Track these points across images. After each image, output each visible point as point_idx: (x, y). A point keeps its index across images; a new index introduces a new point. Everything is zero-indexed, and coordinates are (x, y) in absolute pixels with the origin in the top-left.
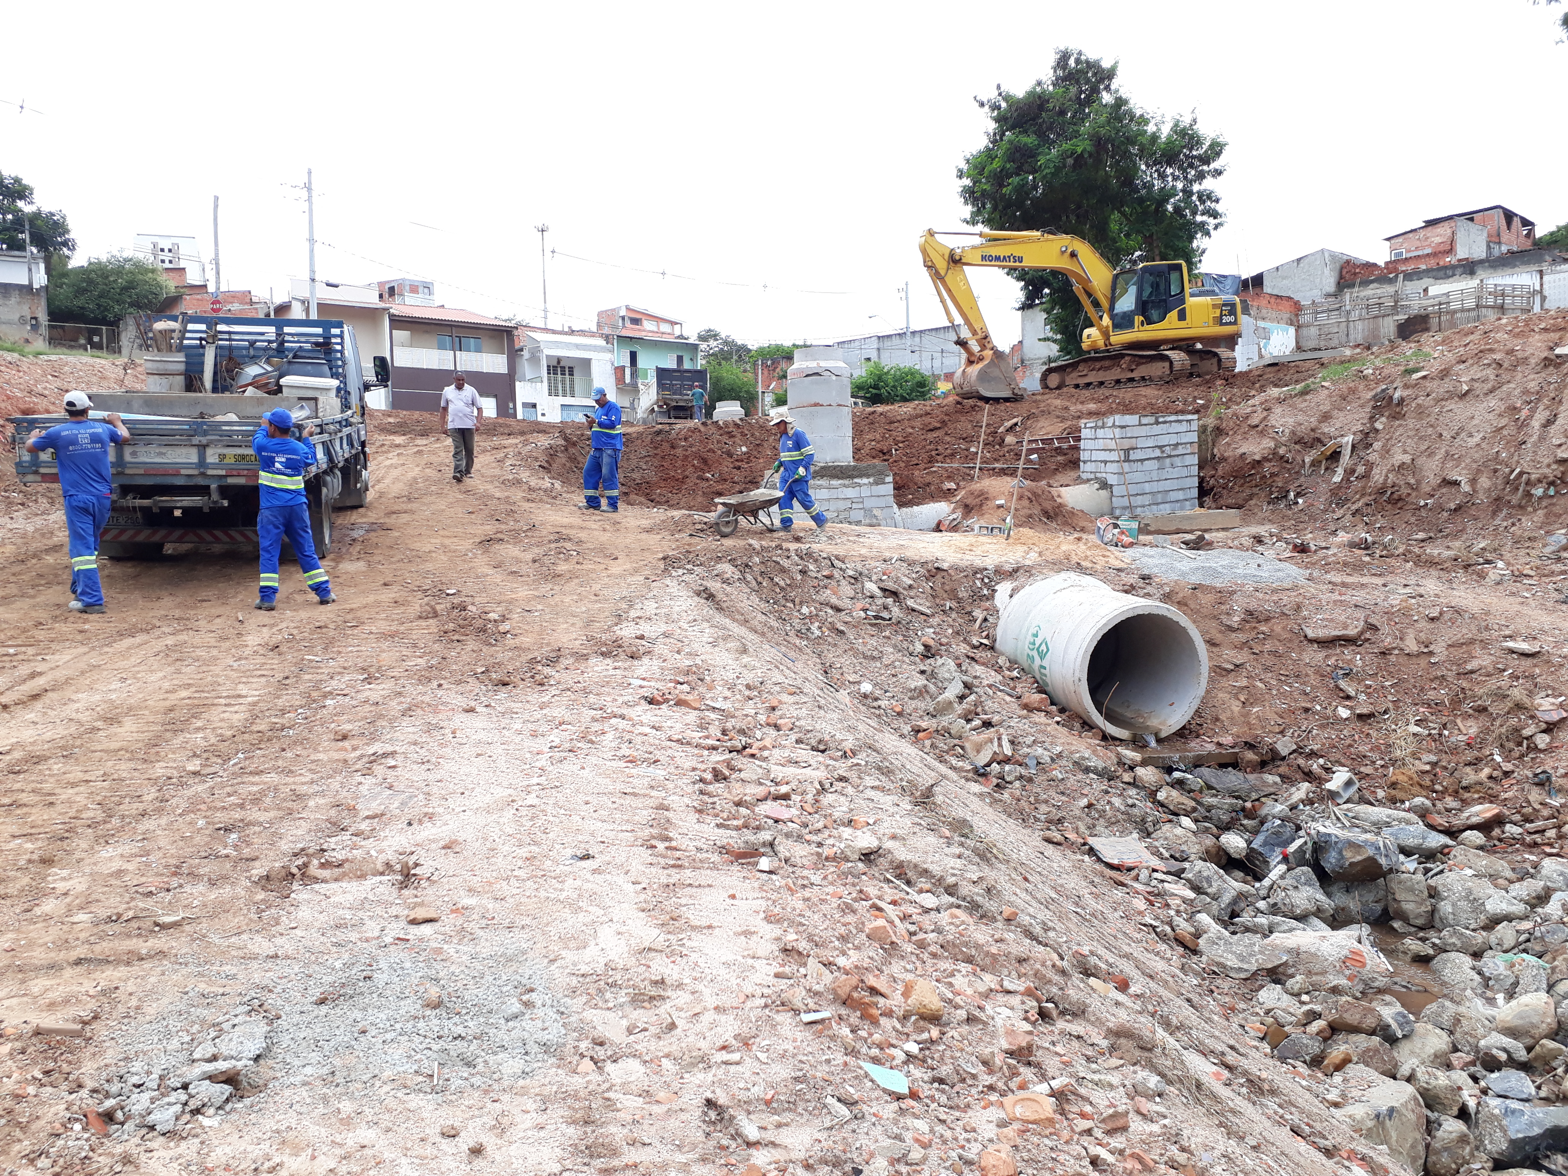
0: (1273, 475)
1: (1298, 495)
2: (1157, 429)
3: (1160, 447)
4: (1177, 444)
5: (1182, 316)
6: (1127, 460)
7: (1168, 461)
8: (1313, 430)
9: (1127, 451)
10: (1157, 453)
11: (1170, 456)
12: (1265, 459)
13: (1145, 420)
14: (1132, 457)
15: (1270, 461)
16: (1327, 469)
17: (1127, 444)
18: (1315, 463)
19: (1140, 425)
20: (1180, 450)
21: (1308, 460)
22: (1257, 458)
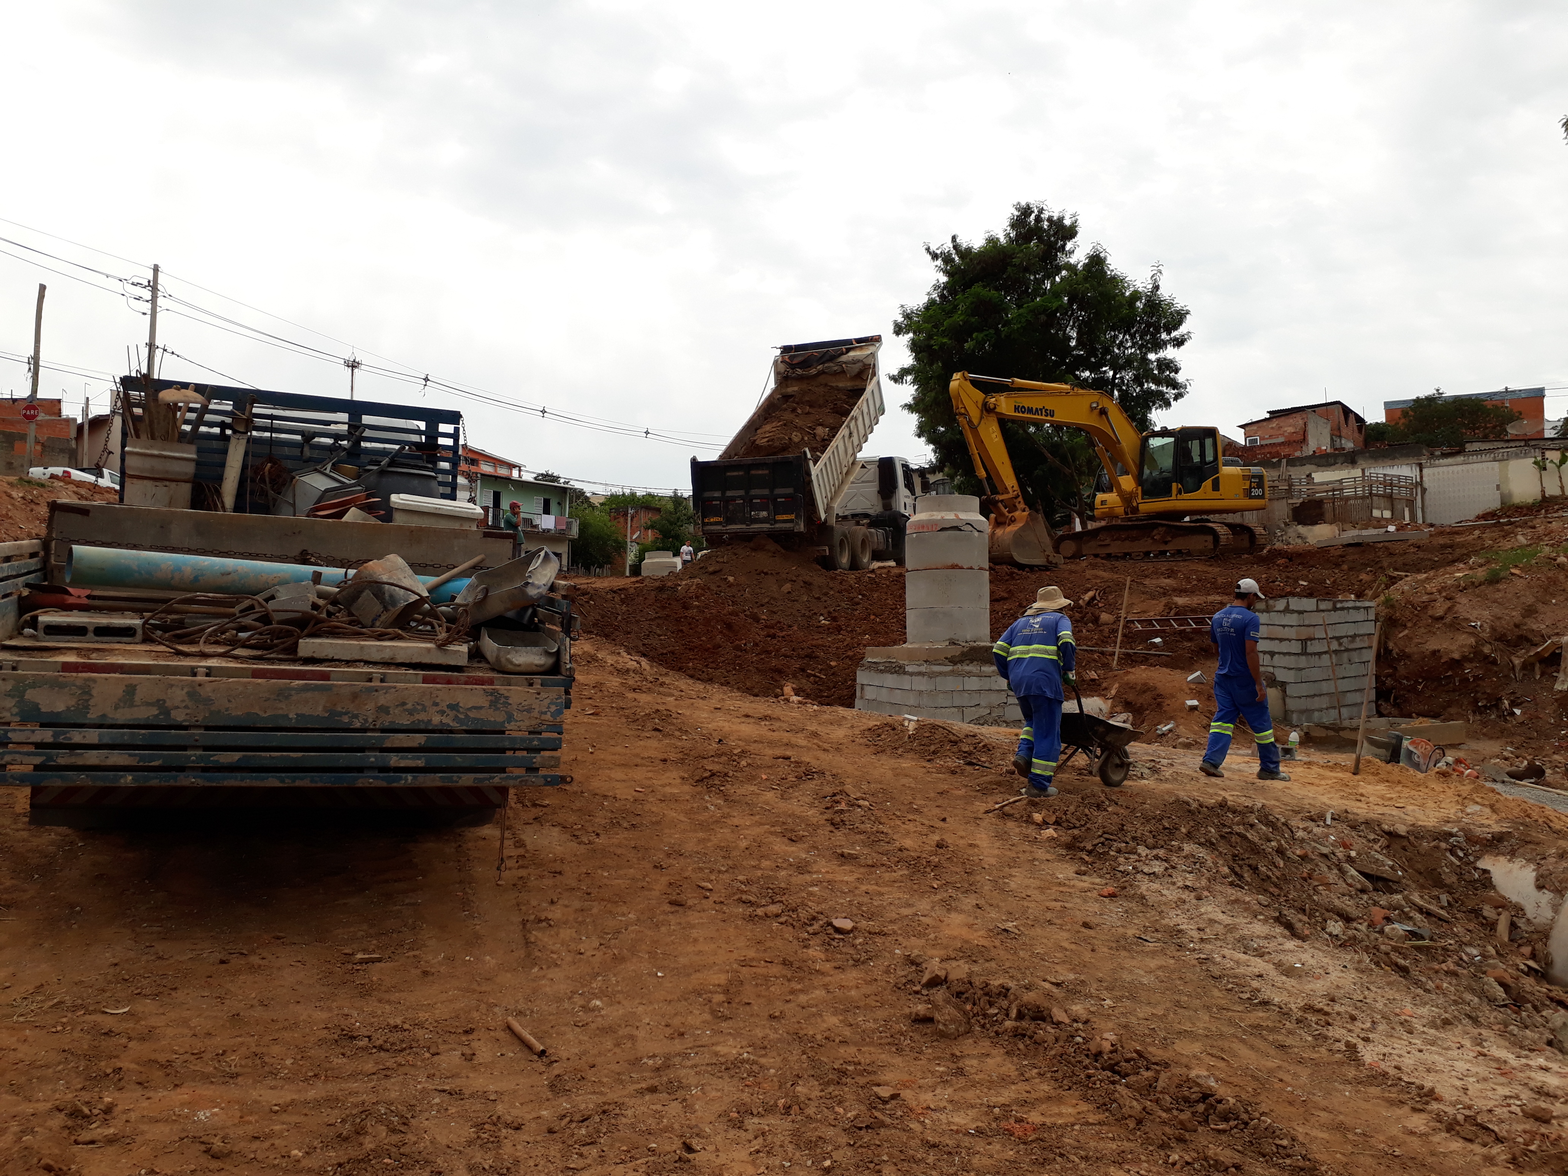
0: (1476, 678)
1: (1513, 704)
2: (1335, 617)
3: (1338, 638)
4: (1354, 637)
5: (1216, 486)
6: (1304, 653)
7: (1346, 655)
8: (1517, 626)
9: (1304, 642)
10: (1335, 646)
11: (1347, 650)
12: (1465, 659)
13: (1323, 606)
14: (1310, 650)
15: (1471, 661)
16: (1542, 674)
17: (1305, 633)
18: (1527, 666)
19: (1318, 611)
20: (1358, 644)
21: (1517, 661)
22: (1456, 656)
